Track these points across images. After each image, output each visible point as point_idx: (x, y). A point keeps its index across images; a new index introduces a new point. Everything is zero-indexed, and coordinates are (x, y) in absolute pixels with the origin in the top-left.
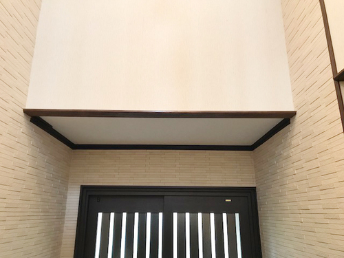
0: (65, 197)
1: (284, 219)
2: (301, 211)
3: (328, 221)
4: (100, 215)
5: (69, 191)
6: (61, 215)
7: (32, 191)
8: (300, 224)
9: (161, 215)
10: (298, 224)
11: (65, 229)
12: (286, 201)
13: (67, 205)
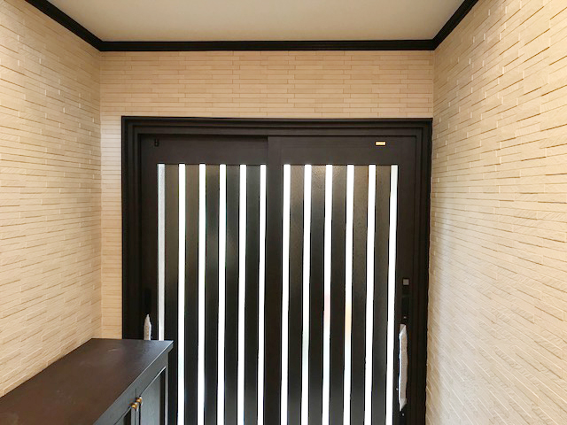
0: (97, 136)
1: (470, 165)
2: (501, 145)
3: (545, 152)
4: (161, 167)
5: (102, 127)
6: (93, 165)
7: (19, 114)
8: (496, 168)
9: (263, 168)
10: (490, 168)
11: (103, 187)
12: (479, 131)
13: (102, 150)
